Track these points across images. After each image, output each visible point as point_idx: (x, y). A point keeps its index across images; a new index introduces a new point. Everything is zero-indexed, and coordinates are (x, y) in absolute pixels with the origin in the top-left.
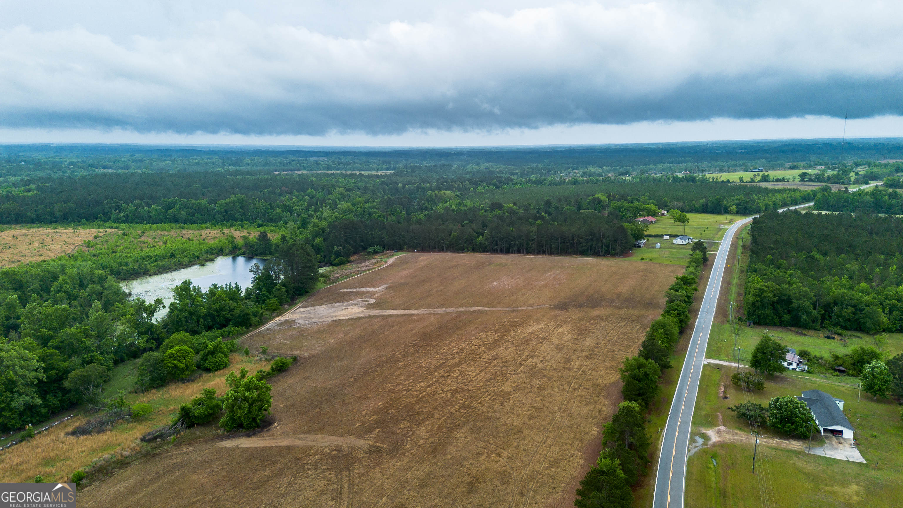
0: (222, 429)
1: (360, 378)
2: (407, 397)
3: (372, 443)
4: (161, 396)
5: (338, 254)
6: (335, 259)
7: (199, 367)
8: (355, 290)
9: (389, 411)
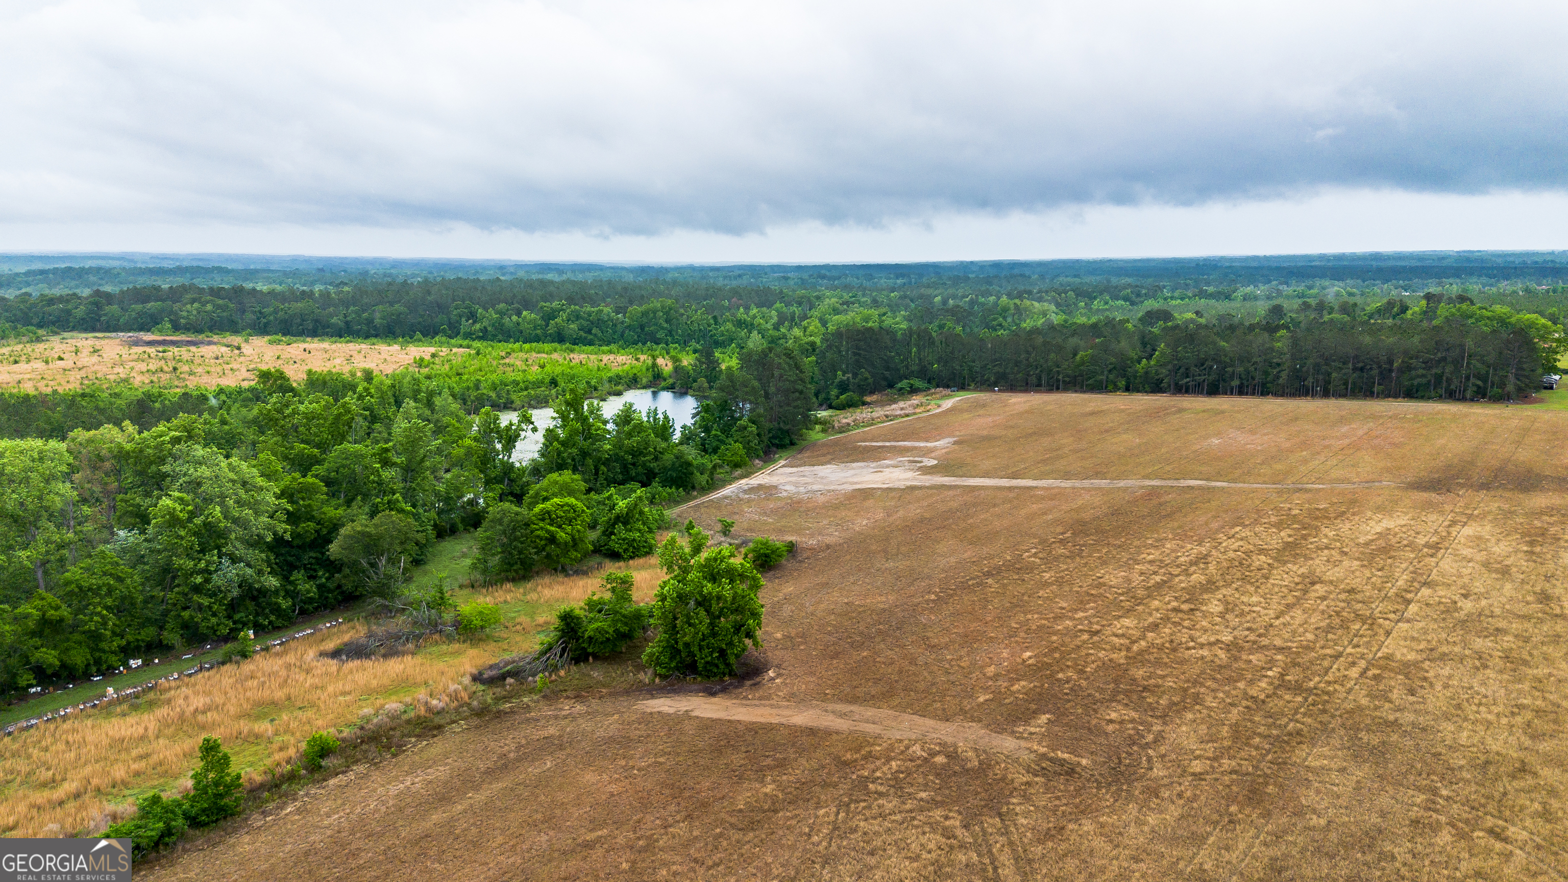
0: (650, 672)
1: (952, 596)
2: (1095, 646)
4: (522, 598)
5: (843, 388)
6: (838, 397)
7: (597, 551)
8: (888, 444)
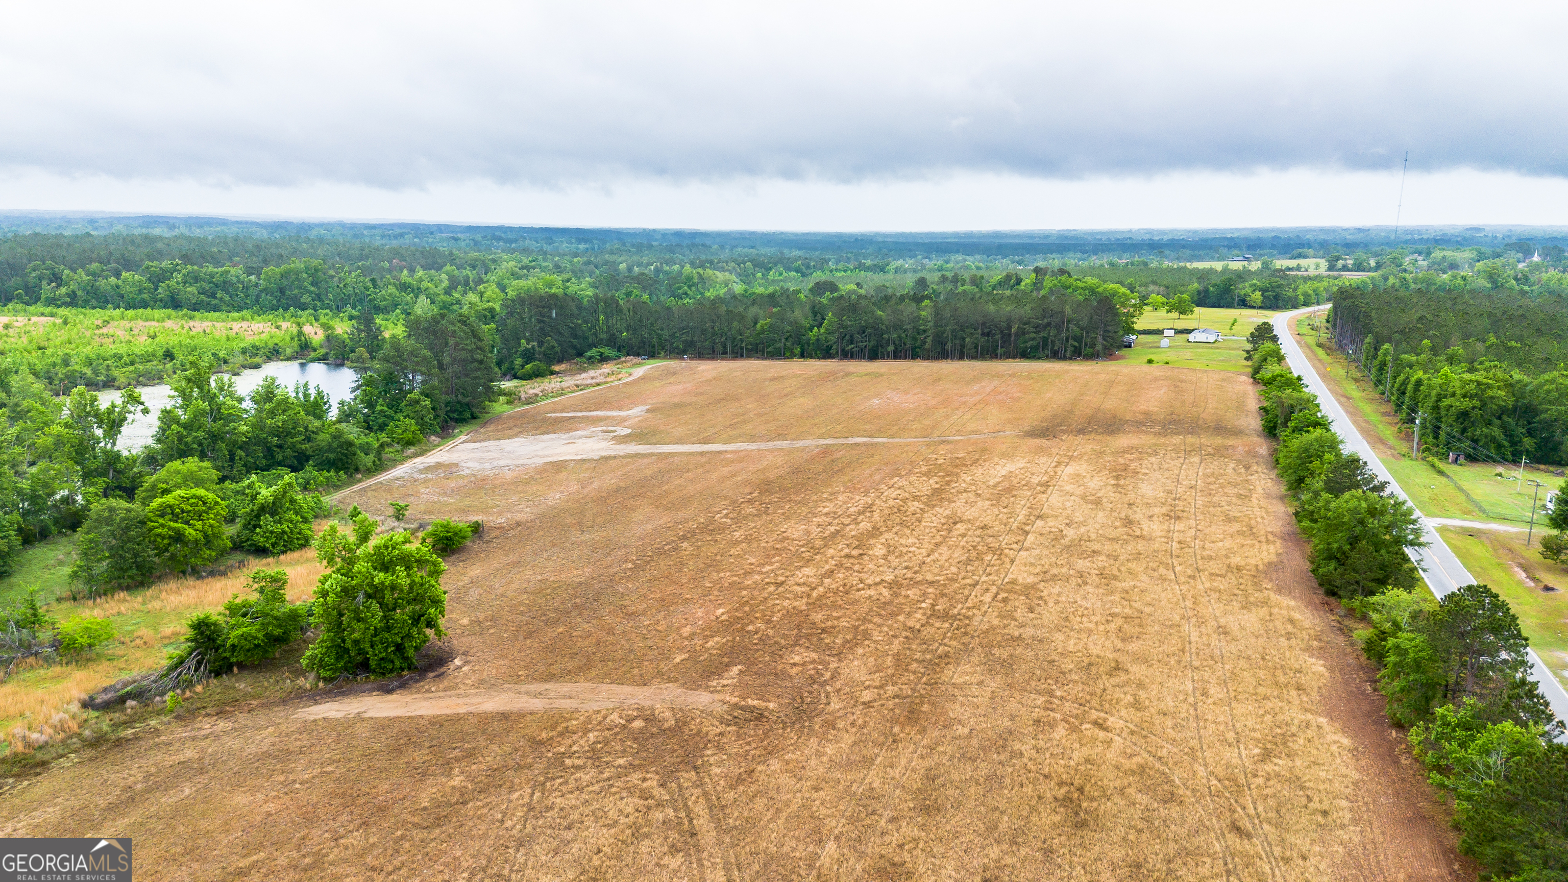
0: (312, 676)
1: (648, 562)
2: (781, 596)
3: (735, 700)
4: (142, 608)
5: (529, 356)
6: (523, 366)
7: (238, 546)
8: (579, 414)
9: (750, 628)
